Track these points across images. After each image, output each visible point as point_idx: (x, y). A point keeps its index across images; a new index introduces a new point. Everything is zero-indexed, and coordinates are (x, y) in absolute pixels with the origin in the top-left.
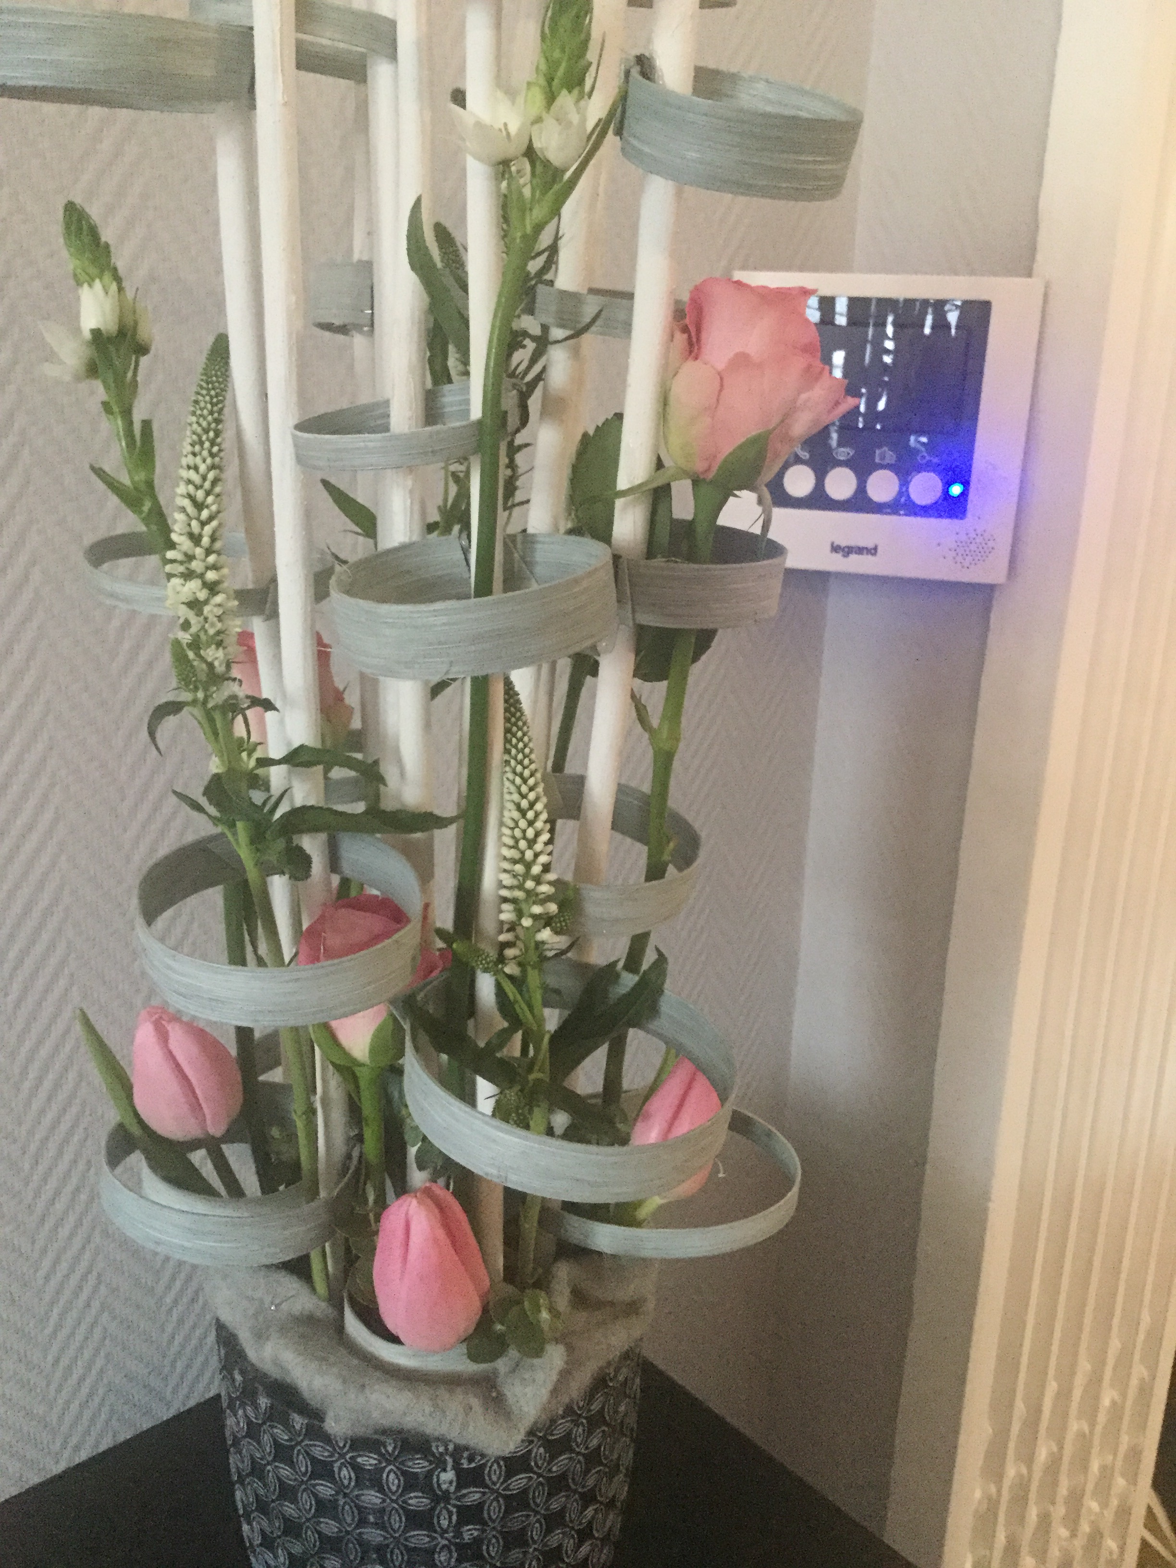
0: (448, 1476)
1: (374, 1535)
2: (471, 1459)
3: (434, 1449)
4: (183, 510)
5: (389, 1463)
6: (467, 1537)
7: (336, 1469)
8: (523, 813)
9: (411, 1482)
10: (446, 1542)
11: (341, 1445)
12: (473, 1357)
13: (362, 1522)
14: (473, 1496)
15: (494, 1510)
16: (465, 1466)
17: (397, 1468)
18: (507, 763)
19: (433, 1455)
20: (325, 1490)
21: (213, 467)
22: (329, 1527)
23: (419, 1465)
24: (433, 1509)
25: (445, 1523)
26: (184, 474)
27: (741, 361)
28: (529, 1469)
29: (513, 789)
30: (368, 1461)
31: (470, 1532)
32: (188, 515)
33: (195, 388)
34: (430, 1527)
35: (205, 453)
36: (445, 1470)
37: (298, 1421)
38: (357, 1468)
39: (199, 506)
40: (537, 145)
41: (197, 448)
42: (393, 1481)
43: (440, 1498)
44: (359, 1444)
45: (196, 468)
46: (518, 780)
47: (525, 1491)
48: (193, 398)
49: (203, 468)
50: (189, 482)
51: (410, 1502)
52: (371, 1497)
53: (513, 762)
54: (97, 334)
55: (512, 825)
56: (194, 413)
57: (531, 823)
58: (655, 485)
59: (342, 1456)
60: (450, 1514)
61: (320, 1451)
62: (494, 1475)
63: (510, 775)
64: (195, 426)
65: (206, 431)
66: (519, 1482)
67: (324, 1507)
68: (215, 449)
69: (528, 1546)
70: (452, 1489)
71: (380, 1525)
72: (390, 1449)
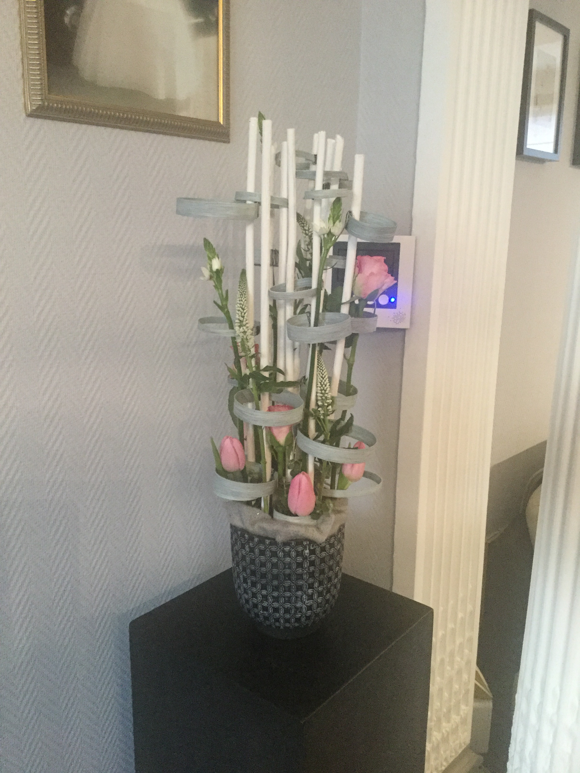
0: (307, 551)
1: (288, 571)
2: (313, 546)
3: (304, 544)
4: (239, 310)
5: (293, 548)
6: (311, 570)
7: (278, 553)
8: (323, 378)
9: (298, 554)
10: (306, 572)
11: (280, 545)
12: (313, 518)
13: (285, 568)
14: (313, 557)
15: (318, 562)
16: (311, 548)
17: (295, 550)
18: (318, 367)
19: (304, 545)
20: (275, 560)
21: (245, 300)
22: (275, 571)
23: (300, 549)
24: (303, 562)
25: (306, 566)
26: (239, 302)
27: (372, 274)
28: (325, 551)
29: (320, 373)
30: (287, 549)
31: (312, 569)
32: (241, 312)
33: (238, 282)
34: (302, 567)
35: (244, 297)
36: (306, 550)
37: (268, 542)
38: (284, 551)
39: (243, 309)
40: (332, 231)
41: (242, 296)
42: (293, 554)
43: (305, 558)
44: (285, 544)
45: (242, 301)
46: (321, 371)
47: (324, 558)
48: (239, 284)
49: (244, 300)
50: (240, 304)
51: (298, 560)
52: (288, 560)
53: (320, 367)
54: (217, 270)
55: (320, 382)
56: (239, 288)
57: (325, 381)
58: (351, 301)
59: (280, 549)
60: (307, 563)
61: (274, 549)
62: (318, 550)
63: (319, 370)
64: (240, 291)
65: (243, 292)
66: (324, 554)
67: (275, 565)
68: (245, 296)
69: (325, 575)
70: (308, 555)
71: (290, 568)
72: (293, 544)
